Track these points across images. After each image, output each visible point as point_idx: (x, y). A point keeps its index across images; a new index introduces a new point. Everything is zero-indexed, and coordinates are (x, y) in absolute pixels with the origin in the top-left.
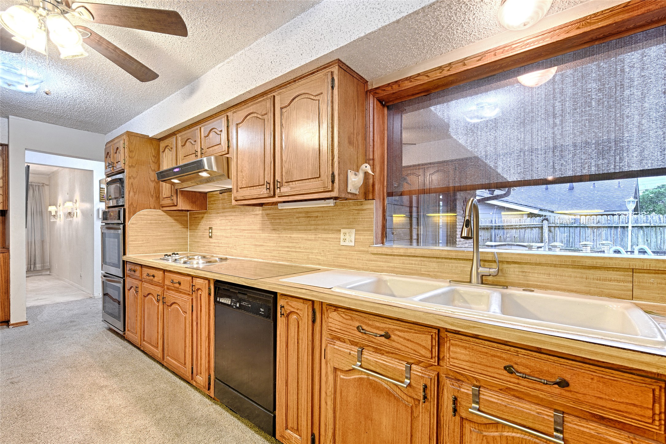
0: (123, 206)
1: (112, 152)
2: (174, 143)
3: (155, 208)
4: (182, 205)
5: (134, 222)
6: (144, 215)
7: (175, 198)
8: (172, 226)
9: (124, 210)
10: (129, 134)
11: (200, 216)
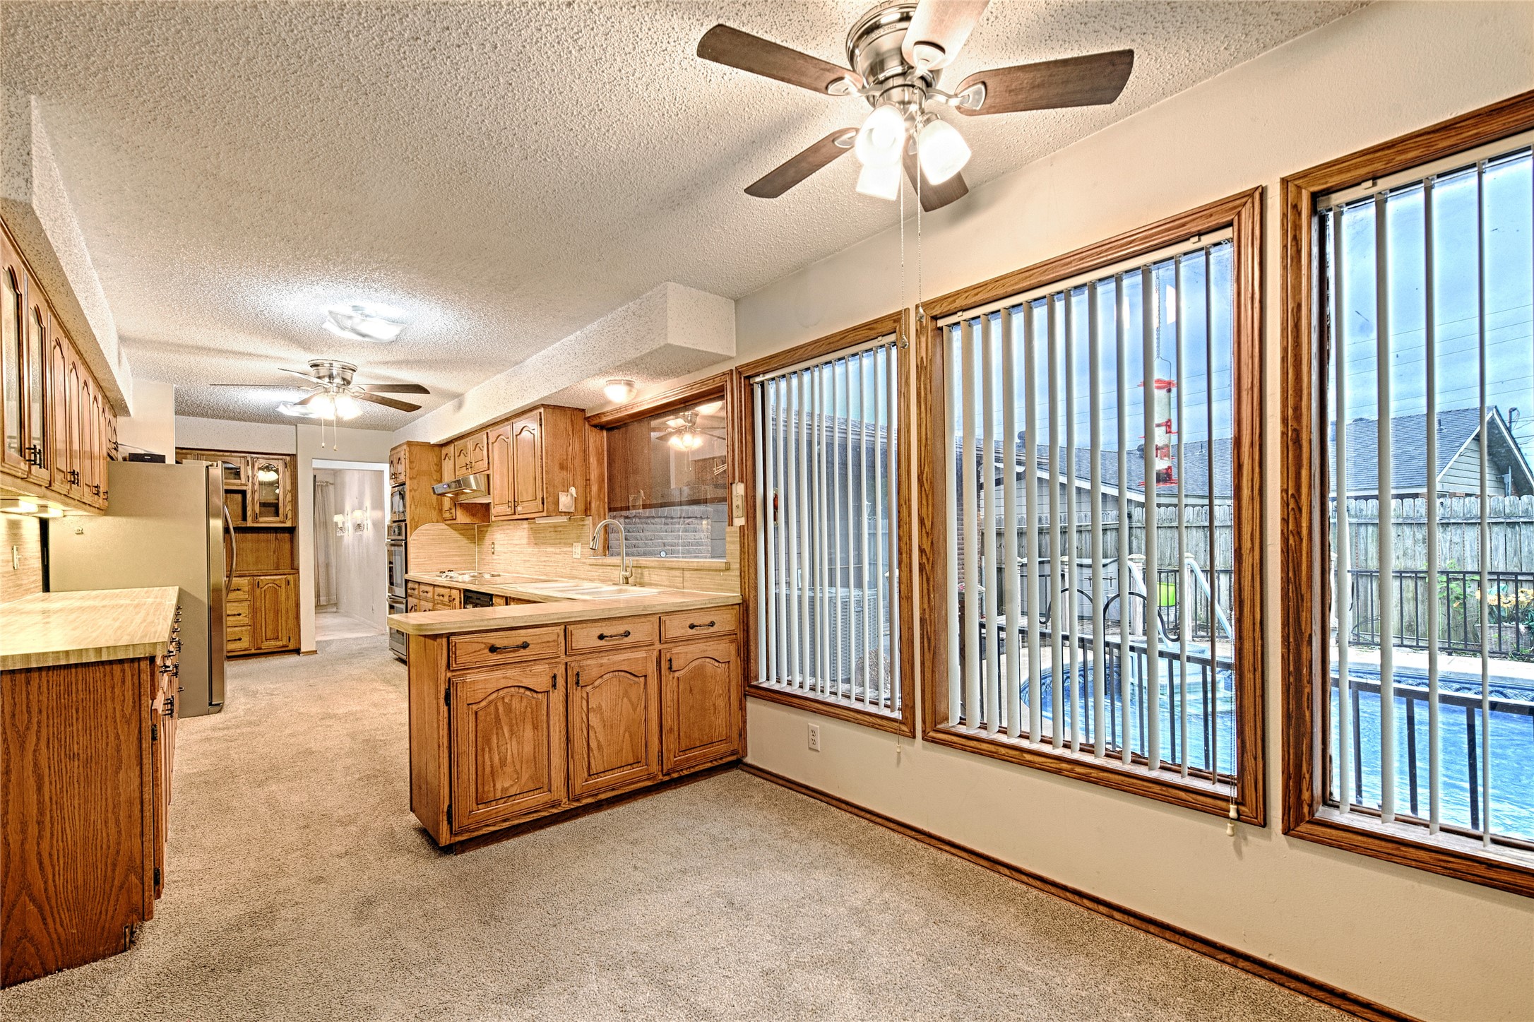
0: (405, 520)
1: (395, 461)
2: (452, 452)
3: (437, 522)
4: (462, 518)
5: (415, 538)
6: (426, 530)
7: (453, 511)
8: (457, 541)
9: (406, 525)
10: (409, 444)
11: (485, 529)
